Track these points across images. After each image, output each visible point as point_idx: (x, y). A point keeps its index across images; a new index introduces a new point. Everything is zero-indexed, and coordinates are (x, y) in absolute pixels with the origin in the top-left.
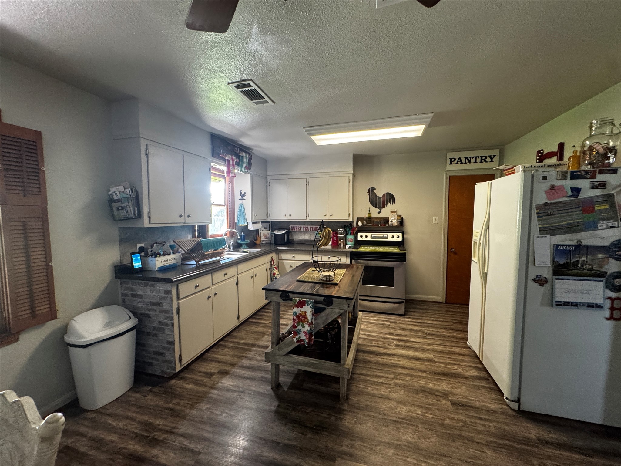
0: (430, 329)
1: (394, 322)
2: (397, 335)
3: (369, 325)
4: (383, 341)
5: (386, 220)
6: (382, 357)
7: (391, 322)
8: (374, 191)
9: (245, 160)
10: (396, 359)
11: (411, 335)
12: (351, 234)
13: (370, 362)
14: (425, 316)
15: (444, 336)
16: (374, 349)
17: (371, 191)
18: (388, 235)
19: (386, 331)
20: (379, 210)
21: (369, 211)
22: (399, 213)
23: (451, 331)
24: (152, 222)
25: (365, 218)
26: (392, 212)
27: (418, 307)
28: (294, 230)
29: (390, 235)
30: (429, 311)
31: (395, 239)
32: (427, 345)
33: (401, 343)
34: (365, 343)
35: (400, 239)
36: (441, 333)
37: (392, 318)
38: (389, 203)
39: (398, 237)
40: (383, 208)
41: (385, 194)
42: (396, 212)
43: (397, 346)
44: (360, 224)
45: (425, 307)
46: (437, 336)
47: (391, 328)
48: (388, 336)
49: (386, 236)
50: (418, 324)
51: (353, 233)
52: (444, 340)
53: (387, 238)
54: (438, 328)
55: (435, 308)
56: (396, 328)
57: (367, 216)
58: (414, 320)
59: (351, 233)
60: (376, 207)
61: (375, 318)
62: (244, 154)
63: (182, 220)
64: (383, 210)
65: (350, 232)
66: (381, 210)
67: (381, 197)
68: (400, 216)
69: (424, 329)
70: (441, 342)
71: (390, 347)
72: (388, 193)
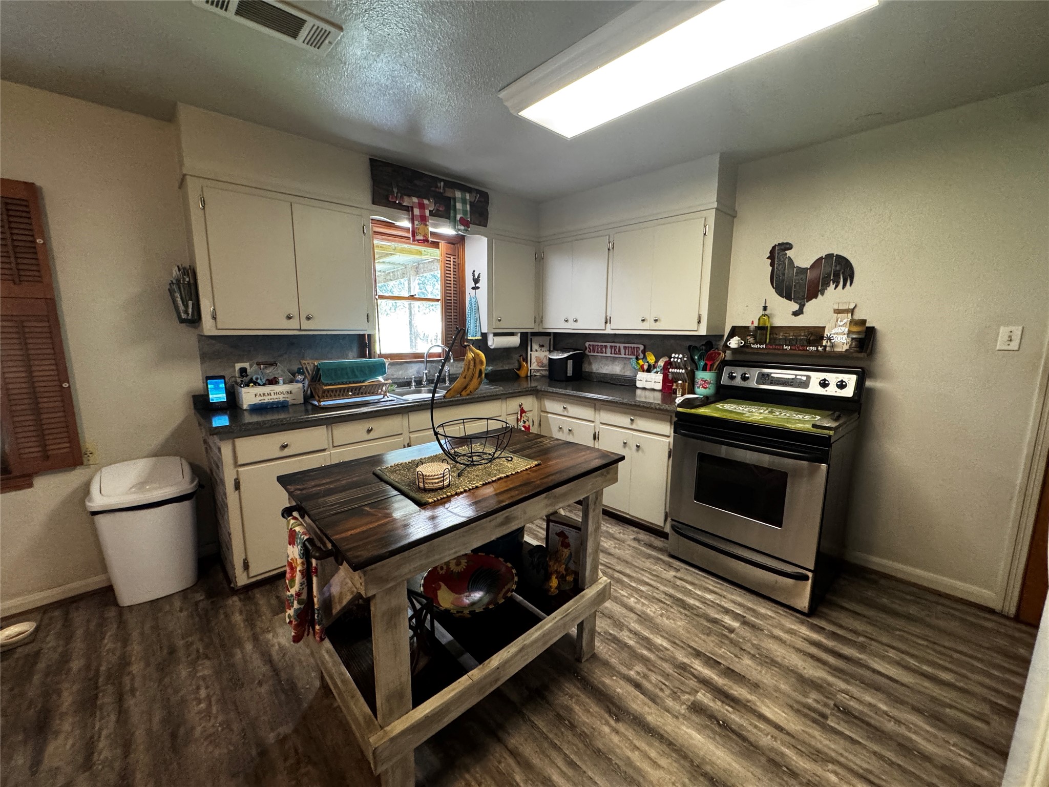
0: (868, 698)
1: (753, 626)
2: (729, 673)
3: (675, 610)
4: (667, 676)
5: (816, 335)
6: (621, 727)
7: (745, 622)
8: (789, 253)
9: (459, 206)
10: (653, 754)
11: (777, 689)
12: (704, 369)
13: (572, 727)
14: (885, 640)
15: (905, 748)
16: (621, 689)
17: (778, 254)
18: (809, 377)
19: (708, 645)
20: (796, 307)
21: (765, 308)
22: (858, 316)
23: (954, 739)
24: (219, 327)
25: (752, 328)
26: (838, 311)
27: (885, 601)
28: (594, 352)
29: (816, 377)
30: (917, 630)
31: (832, 391)
32: (801, 753)
33: (716, 706)
34: (613, 661)
35: (848, 392)
36: (902, 730)
37: (763, 611)
38: (832, 286)
39: (842, 385)
40: (809, 299)
41: (821, 258)
42: (852, 311)
43: (697, 709)
44: (734, 343)
45: (913, 610)
46: (878, 734)
47: (731, 641)
48: (698, 666)
49: (804, 378)
50: (831, 660)
51: (712, 366)
52: (892, 764)
53: (806, 384)
54: (902, 702)
55: (953, 626)
56: (747, 647)
57: (756, 324)
58: (830, 643)
59: (706, 365)
60: (789, 298)
61: (709, 596)
62: (458, 194)
63: (293, 324)
64: (810, 306)
65: (702, 363)
66: (802, 306)
67: (807, 269)
68: (863, 322)
69: (843, 686)
70: (873, 765)
71: (670, 703)
72: (829, 256)
